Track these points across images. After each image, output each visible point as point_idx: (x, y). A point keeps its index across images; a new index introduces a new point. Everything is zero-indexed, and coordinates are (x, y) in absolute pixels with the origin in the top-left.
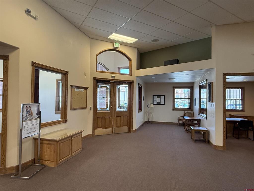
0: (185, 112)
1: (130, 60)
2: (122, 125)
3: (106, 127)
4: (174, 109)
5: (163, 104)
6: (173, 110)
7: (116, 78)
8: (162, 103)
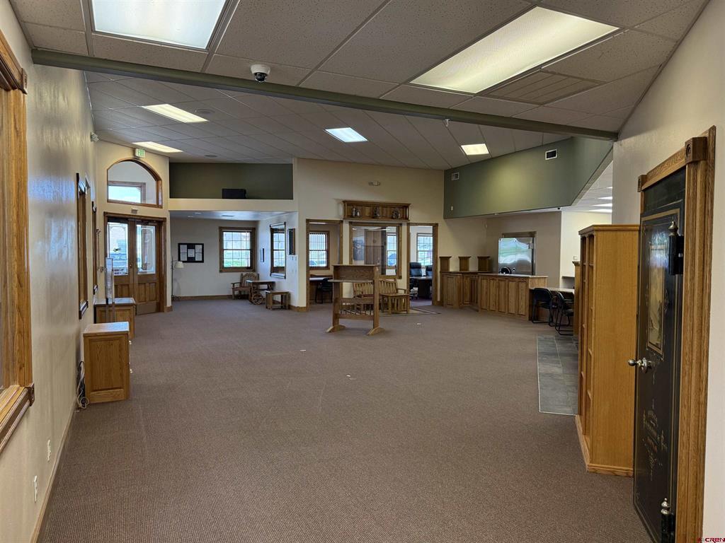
0: (242, 274)
1: (157, 178)
2: (147, 300)
4: (223, 269)
5: (201, 260)
6: (221, 271)
7: (138, 214)
8: (198, 258)
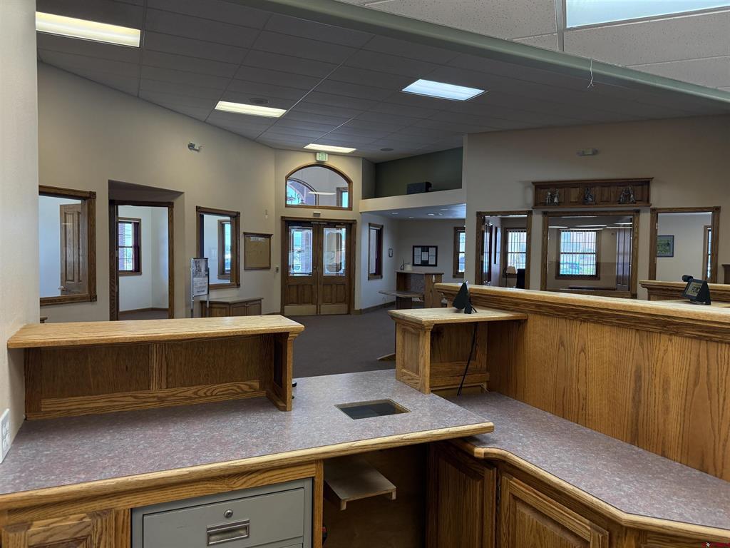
1: (349, 181)
2: (334, 301)
3: (304, 303)
5: (434, 263)
7: (322, 217)
8: (432, 261)
